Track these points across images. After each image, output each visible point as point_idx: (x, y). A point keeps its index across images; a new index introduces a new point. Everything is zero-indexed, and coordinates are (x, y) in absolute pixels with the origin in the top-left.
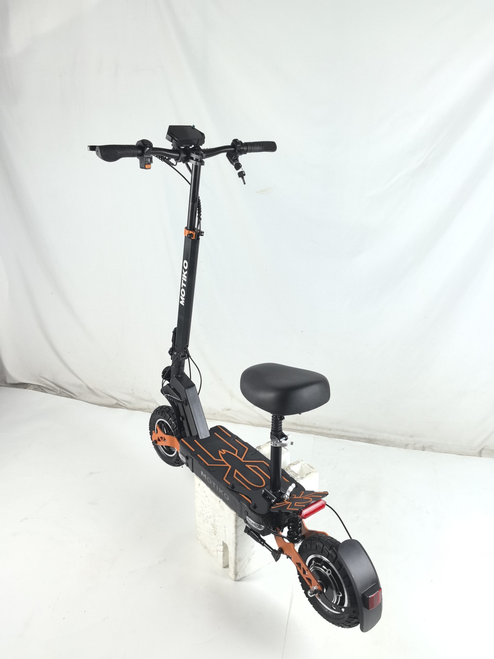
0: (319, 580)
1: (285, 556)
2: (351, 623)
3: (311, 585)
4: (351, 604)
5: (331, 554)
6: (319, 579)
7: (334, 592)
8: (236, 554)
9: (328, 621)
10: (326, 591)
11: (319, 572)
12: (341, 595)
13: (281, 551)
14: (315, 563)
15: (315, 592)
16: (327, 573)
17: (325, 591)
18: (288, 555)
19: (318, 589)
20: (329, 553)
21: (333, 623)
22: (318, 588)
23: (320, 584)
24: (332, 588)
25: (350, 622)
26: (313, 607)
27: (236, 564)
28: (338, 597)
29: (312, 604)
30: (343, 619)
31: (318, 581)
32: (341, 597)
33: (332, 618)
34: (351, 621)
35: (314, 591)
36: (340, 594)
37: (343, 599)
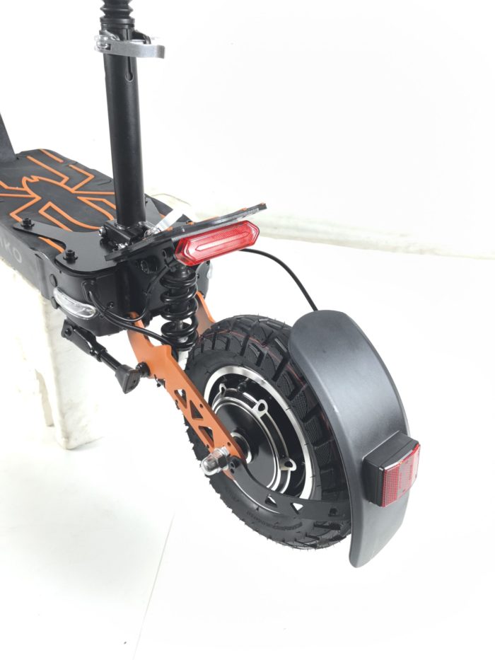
0: (236, 431)
1: (153, 382)
2: (318, 539)
3: (213, 446)
4: (323, 492)
5: (267, 354)
6: (235, 429)
7: (275, 460)
8: (59, 393)
9: (257, 531)
10: (252, 459)
11: (234, 412)
12: (294, 468)
13: (144, 370)
14: (225, 388)
15: (222, 461)
16: (255, 410)
17: (249, 459)
18: (161, 378)
19: (230, 455)
20: (262, 354)
21: (270, 537)
22: (229, 453)
23: (238, 442)
24: (269, 451)
25: (316, 538)
26: (221, 498)
27: (63, 414)
28: (284, 473)
29: (218, 491)
30: (298, 530)
31: (233, 435)
32: (292, 472)
33: (268, 525)
34: (321, 535)
35: (217, 459)
36: (291, 466)
37: (298, 477)
